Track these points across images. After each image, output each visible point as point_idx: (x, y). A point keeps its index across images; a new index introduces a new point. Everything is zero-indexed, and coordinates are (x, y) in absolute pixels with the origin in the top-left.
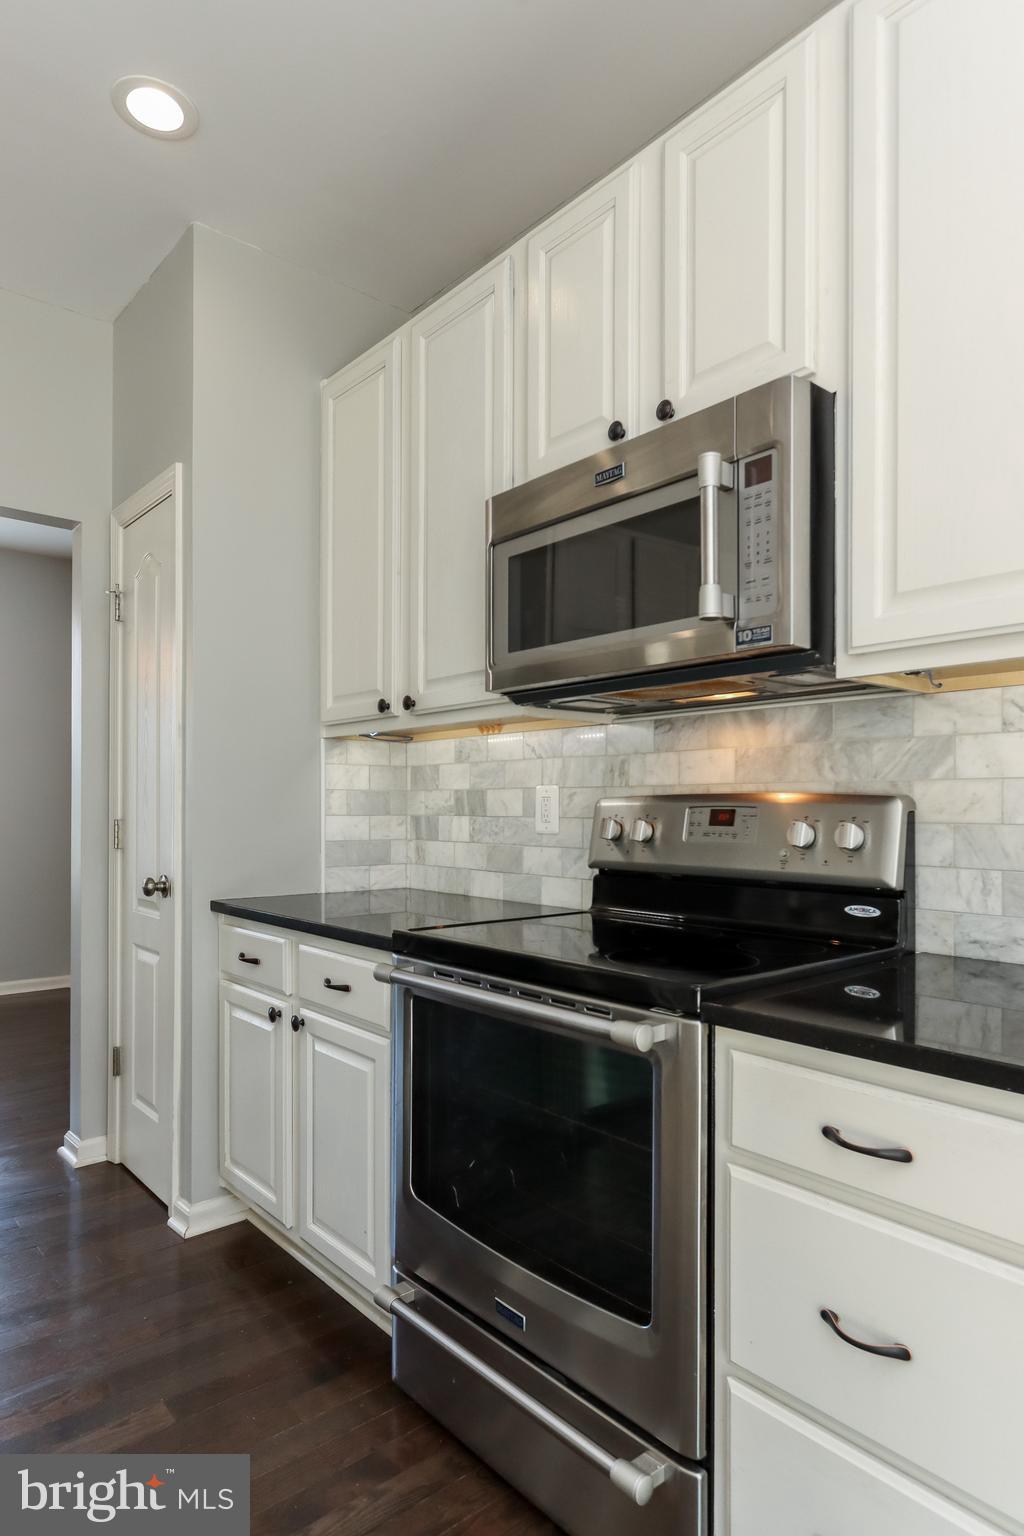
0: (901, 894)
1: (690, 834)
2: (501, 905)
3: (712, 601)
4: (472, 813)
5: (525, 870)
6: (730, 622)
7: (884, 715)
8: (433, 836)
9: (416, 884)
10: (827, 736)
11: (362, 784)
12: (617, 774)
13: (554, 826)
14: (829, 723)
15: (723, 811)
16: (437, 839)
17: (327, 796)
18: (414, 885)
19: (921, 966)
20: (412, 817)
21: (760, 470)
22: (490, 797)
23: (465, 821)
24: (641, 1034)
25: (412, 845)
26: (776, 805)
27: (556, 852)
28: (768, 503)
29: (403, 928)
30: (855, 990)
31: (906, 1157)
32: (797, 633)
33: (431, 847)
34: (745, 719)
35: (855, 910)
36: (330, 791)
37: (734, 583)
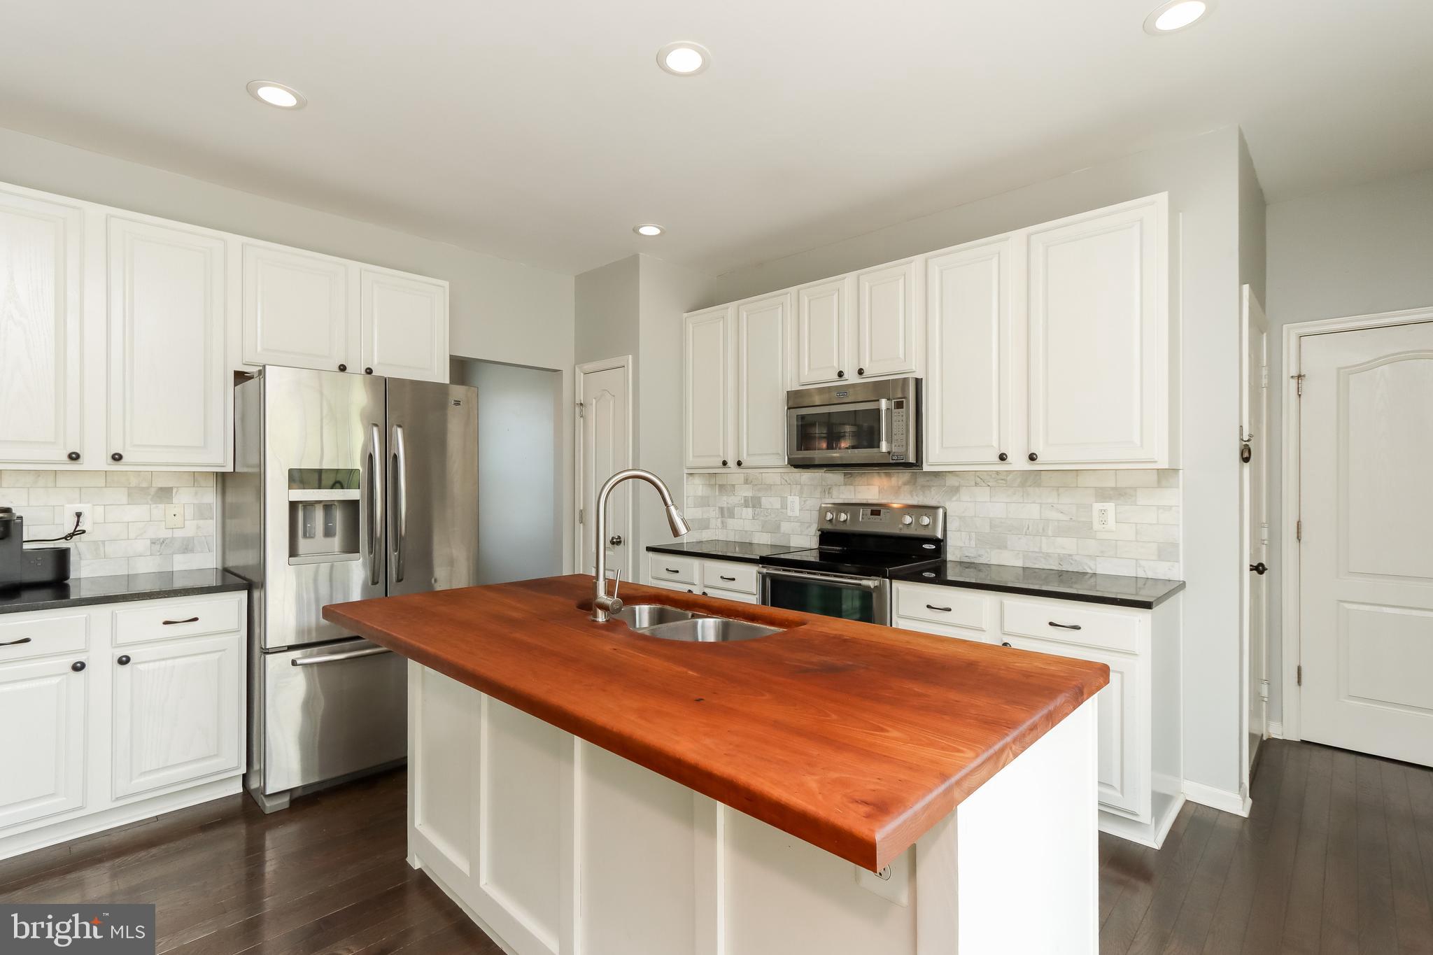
0: (942, 540)
1: (862, 518)
2: (769, 547)
3: (884, 447)
4: (754, 507)
5: (782, 532)
6: (889, 453)
7: (936, 477)
8: (732, 515)
9: (722, 538)
10: (914, 484)
11: (700, 494)
12: (827, 493)
13: (797, 513)
14: (916, 478)
15: (876, 510)
16: (734, 518)
17: (687, 499)
18: (720, 538)
19: (949, 565)
20: (719, 508)
21: (899, 405)
22: (764, 500)
23: (750, 510)
24: (870, 583)
25: (719, 520)
26: (894, 508)
27: (799, 524)
28: (902, 416)
29: (764, 554)
30: (926, 574)
31: (950, 610)
32: (912, 459)
33: (730, 522)
34: (883, 474)
35: (926, 546)
36: (688, 497)
37: (890, 441)
